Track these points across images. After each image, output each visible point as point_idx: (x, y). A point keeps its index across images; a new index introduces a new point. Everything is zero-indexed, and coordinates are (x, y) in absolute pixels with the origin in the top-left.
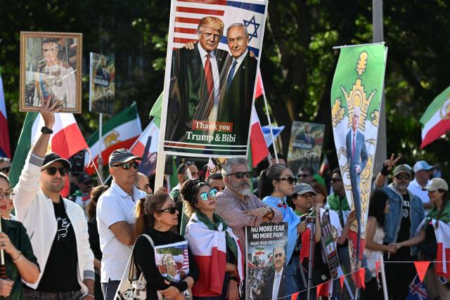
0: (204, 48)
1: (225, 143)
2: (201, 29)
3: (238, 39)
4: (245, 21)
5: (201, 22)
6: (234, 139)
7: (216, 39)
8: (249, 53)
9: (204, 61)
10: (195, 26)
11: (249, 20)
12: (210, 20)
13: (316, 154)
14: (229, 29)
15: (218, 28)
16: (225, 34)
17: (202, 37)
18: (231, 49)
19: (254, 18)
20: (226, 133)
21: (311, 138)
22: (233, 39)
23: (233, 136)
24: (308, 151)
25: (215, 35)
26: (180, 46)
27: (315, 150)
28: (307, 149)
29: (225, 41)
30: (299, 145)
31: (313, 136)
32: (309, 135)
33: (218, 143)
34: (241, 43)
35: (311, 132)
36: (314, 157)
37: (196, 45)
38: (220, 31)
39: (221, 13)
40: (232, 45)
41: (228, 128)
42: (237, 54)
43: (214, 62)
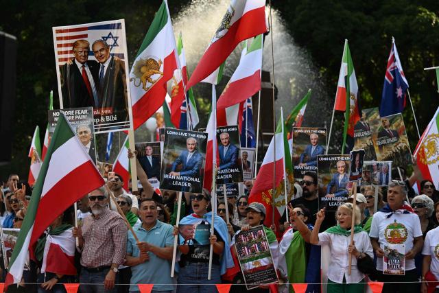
0: (80, 62)
1: (110, 122)
2: (75, 49)
3: (101, 50)
4: (103, 38)
5: (74, 45)
6: (115, 118)
7: (86, 54)
8: (113, 58)
9: (81, 70)
10: (70, 48)
11: (107, 36)
12: (79, 42)
13: (404, 145)
14: (93, 46)
15: (86, 46)
16: (91, 50)
17: (77, 55)
18: (97, 58)
19: (110, 34)
20: (109, 115)
21: (393, 131)
22: (97, 51)
23: (114, 116)
24: (395, 145)
25: (85, 52)
26: (63, 63)
27: (401, 141)
28: (393, 143)
29: (92, 53)
30: (384, 142)
31: (394, 128)
32: (390, 128)
33: (103, 123)
34: (103, 53)
35: (390, 125)
36: (403, 148)
37: (74, 61)
38: (88, 48)
39: (86, 36)
40: (97, 55)
41: (108, 111)
42: (103, 60)
43: (87, 69)
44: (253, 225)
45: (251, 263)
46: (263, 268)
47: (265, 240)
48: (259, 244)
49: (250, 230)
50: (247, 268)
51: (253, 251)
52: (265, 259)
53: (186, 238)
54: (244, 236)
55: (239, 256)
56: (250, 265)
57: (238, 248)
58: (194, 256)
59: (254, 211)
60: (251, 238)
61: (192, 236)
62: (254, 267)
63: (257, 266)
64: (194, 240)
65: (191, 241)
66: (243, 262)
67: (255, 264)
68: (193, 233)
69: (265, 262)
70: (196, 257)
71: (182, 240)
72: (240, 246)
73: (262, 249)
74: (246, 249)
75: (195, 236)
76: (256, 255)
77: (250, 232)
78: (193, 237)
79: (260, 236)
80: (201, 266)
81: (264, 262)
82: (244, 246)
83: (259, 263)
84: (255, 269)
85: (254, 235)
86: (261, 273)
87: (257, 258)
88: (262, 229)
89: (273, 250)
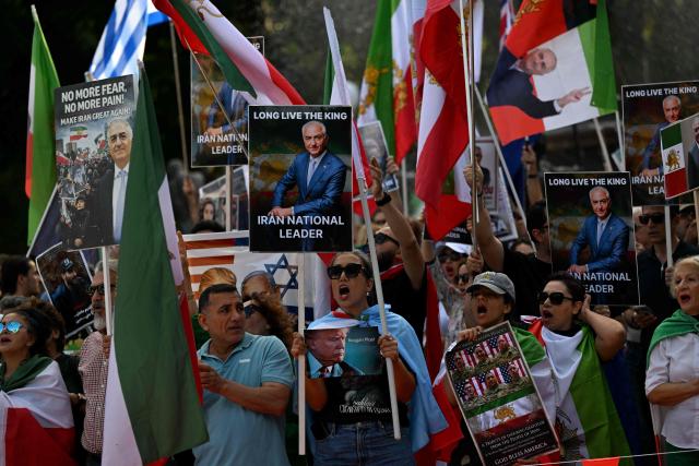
44: (486, 326)
45: (490, 413)
46: (520, 422)
47: (518, 357)
48: (505, 367)
49: (480, 338)
50: (483, 427)
51: (493, 386)
52: (523, 400)
53: (326, 361)
54: (469, 353)
55: (460, 402)
56: (490, 419)
57: (454, 383)
58: (346, 409)
59: (489, 293)
60: (483, 356)
61: (339, 354)
62: (498, 421)
63: (506, 419)
64: (343, 365)
65: (337, 366)
66: (471, 413)
67: (500, 415)
68: (339, 347)
69: (523, 407)
70: (351, 410)
71: (316, 365)
72: (460, 376)
73: (512, 378)
74: (475, 382)
75: (346, 356)
76: (500, 394)
77: (481, 342)
78: (342, 358)
79: (505, 349)
80: (364, 430)
81: (520, 407)
82: (469, 375)
83: (510, 411)
84: (501, 426)
85: (491, 349)
86: (517, 434)
87: (504, 400)
88: (508, 331)
89: (538, 379)
